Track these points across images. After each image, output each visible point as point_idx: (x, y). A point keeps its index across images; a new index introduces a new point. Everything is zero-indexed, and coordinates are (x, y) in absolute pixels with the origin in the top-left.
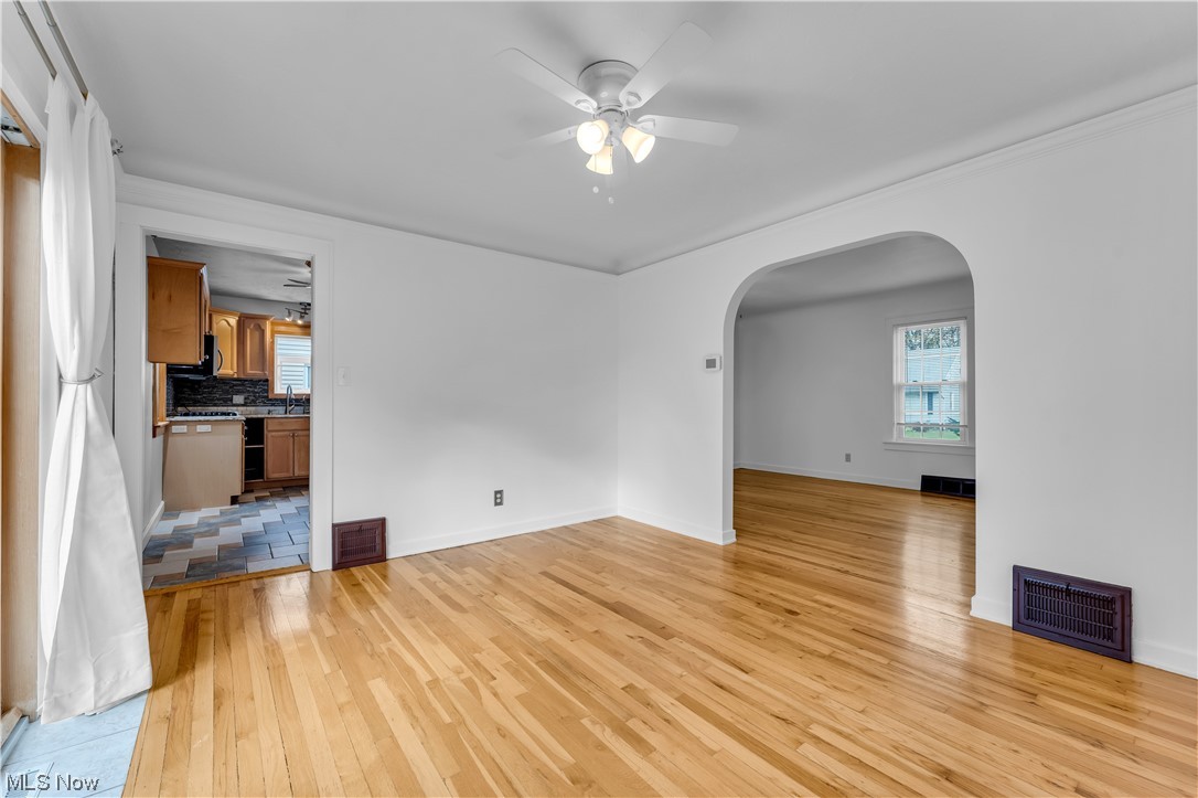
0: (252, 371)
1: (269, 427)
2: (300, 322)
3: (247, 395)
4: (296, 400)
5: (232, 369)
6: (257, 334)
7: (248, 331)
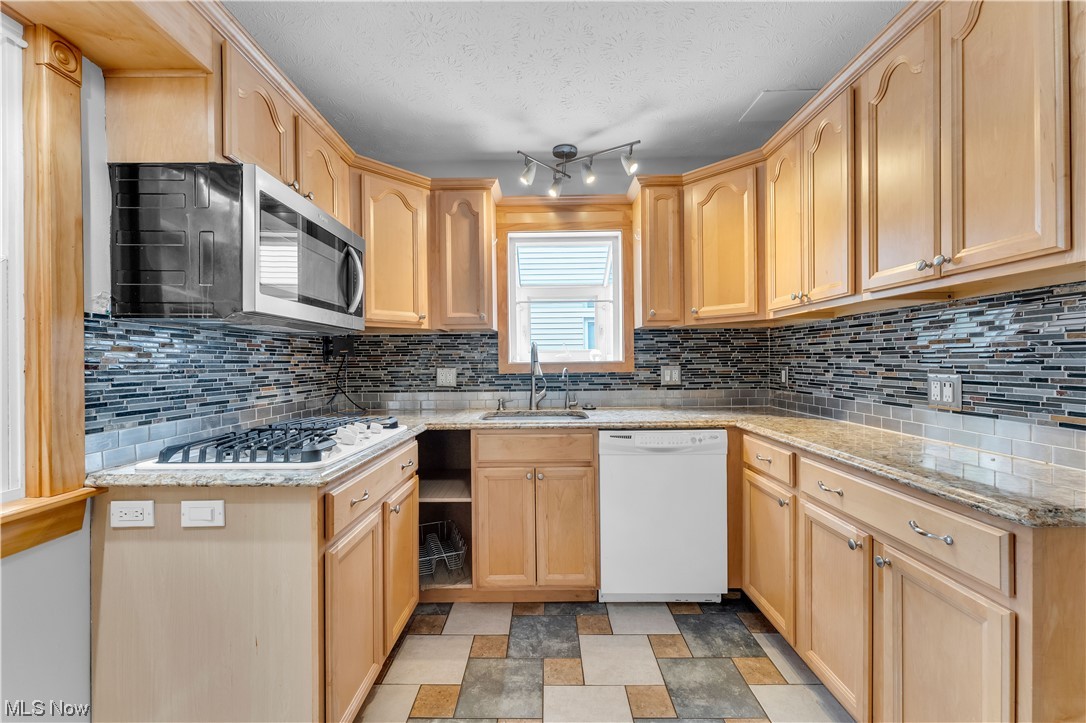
0: (458, 316)
1: (482, 451)
2: (553, 193)
3: (461, 366)
4: (550, 377)
5: (415, 309)
6: (465, 225)
7: (448, 218)
